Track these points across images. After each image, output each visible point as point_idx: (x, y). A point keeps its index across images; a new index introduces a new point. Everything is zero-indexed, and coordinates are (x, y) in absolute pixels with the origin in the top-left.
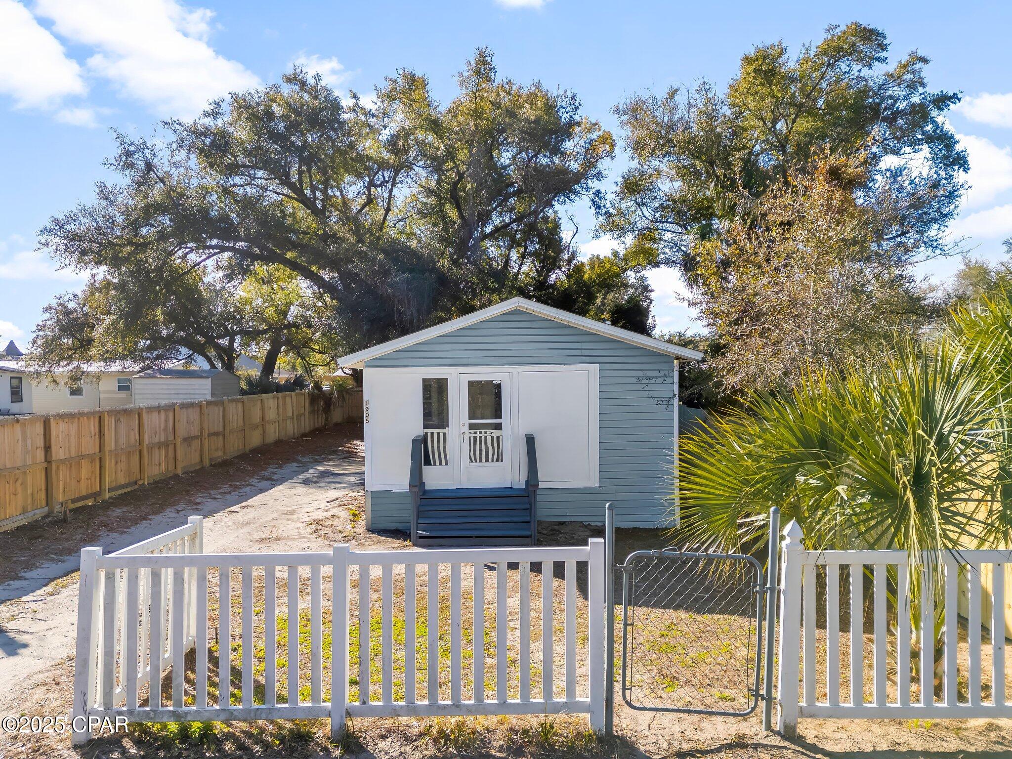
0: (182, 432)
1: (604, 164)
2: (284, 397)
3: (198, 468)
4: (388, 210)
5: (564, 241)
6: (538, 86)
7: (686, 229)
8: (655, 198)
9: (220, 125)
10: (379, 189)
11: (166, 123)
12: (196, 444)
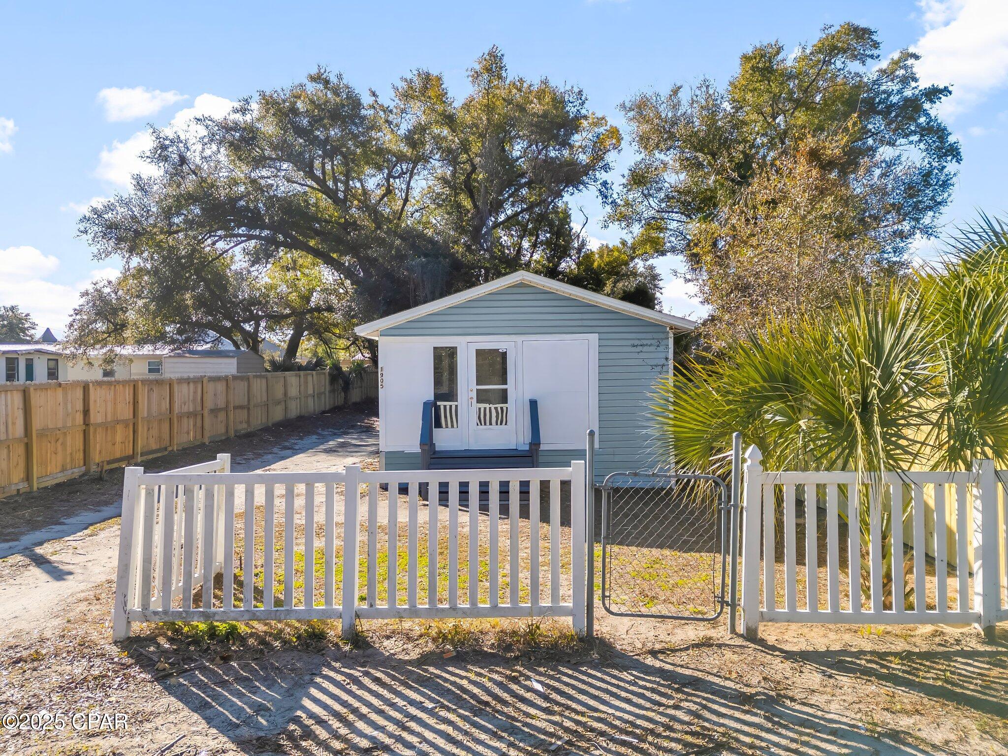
0: (209, 404)
1: (611, 157)
2: (306, 376)
3: (224, 438)
4: (406, 200)
5: (574, 231)
6: (545, 82)
7: (691, 218)
8: (661, 189)
9: (249, 121)
10: (397, 180)
11: (198, 120)
12: (222, 416)
